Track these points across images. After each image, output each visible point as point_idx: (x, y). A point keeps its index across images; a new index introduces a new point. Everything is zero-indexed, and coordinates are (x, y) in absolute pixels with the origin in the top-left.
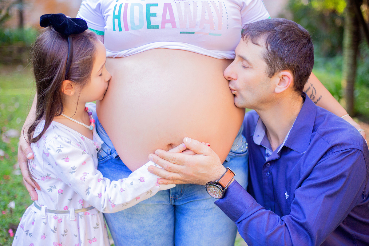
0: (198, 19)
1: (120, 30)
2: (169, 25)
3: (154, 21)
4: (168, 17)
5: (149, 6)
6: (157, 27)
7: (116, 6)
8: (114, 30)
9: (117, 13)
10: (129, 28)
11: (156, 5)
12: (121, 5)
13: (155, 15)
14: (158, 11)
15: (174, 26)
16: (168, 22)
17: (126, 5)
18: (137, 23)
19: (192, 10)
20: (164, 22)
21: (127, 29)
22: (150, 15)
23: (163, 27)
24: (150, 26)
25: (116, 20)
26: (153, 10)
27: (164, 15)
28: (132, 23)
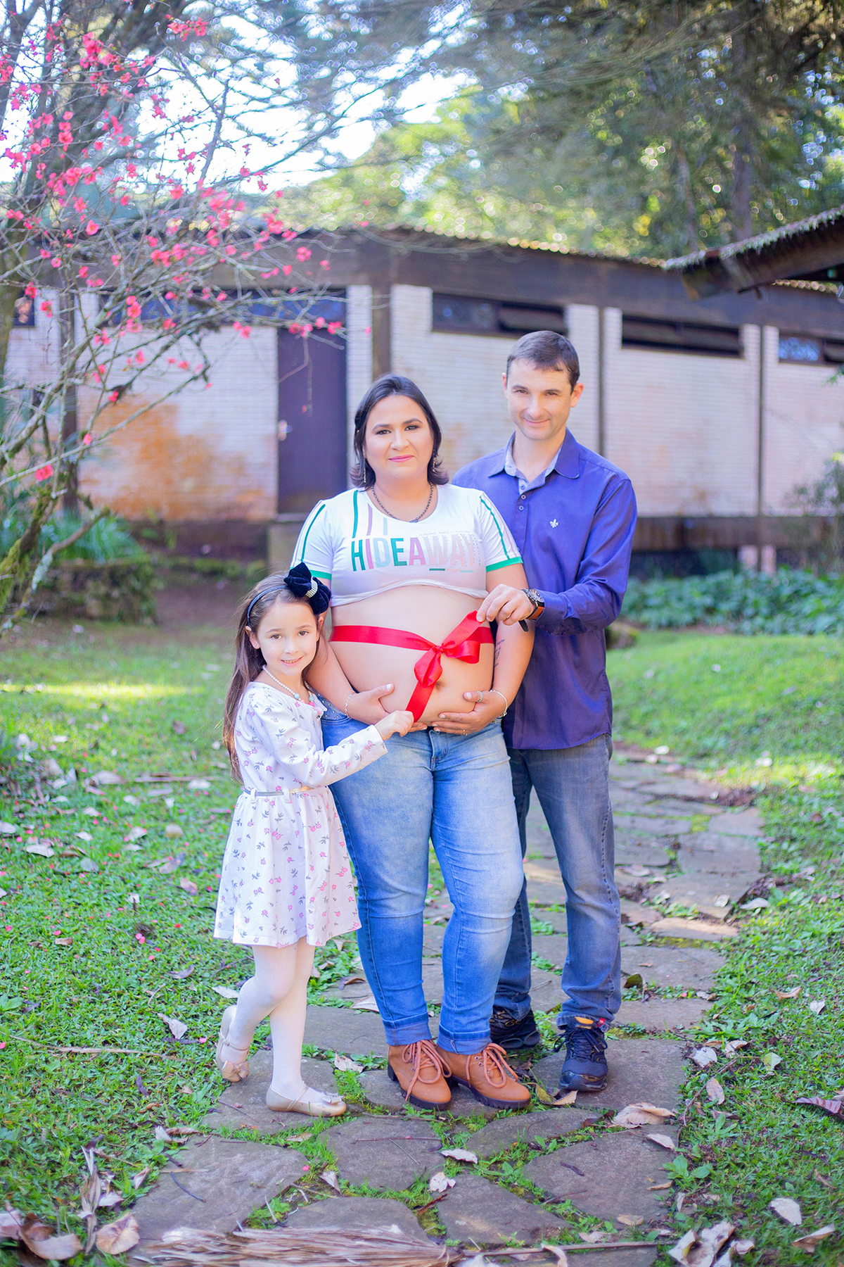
0: (450, 552)
1: (363, 568)
2: (417, 562)
3: (402, 557)
4: (416, 553)
5: (393, 541)
6: (405, 564)
7: (353, 543)
8: (355, 569)
9: (357, 551)
10: (375, 565)
11: (402, 540)
12: (361, 542)
13: (401, 551)
14: (405, 545)
15: (423, 562)
16: (416, 558)
17: (368, 541)
18: (383, 558)
19: (442, 545)
20: (412, 558)
21: (371, 567)
22: (396, 551)
23: (411, 564)
24: (397, 563)
25: (357, 559)
26: (399, 545)
27: (412, 551)
28: (378, 558)
